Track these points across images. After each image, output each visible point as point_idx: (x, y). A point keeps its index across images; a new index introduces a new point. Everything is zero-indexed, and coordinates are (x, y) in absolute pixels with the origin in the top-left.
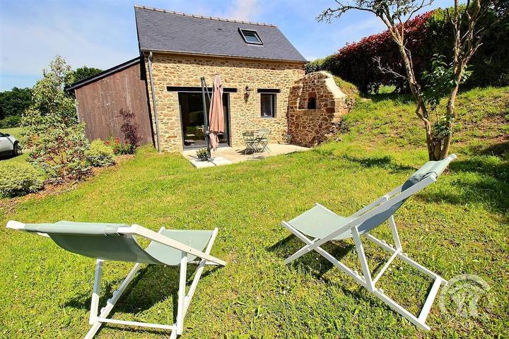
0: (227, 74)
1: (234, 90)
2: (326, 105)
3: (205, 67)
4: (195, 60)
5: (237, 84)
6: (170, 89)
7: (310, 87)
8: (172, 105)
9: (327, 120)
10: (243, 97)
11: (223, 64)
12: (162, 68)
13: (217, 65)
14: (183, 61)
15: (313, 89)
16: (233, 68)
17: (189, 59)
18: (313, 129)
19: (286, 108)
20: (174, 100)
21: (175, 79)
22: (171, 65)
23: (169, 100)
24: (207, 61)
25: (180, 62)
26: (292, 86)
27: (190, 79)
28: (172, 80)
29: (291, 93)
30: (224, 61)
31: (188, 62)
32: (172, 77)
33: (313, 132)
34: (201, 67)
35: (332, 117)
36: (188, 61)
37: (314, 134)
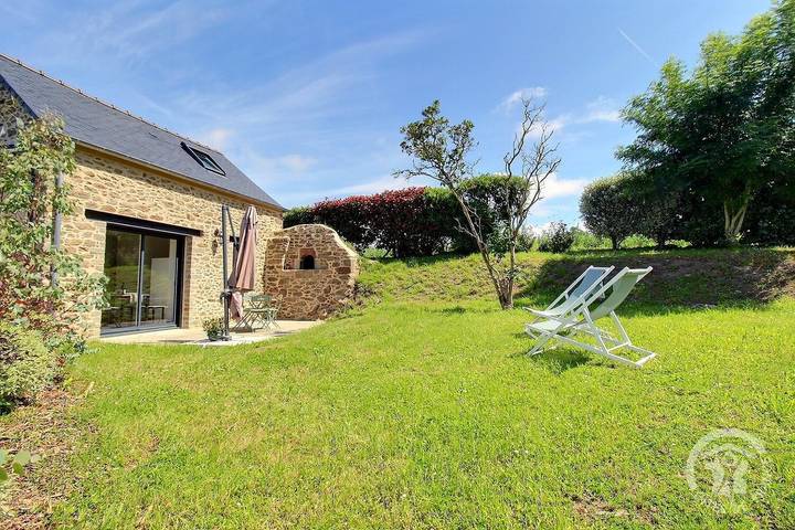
0: (191, 206)
1: (198, 233)
2: (335, 265)
3: (160, 189)
4: (144, 175)
5: (203, 224)
6: (91, 214)
7: (302, 241)
8: (92, 244)
9: (339, 283)
10: (210, 245)
11: (185, 191)
12: (83, 175)
13: (177, 190)
14: (125, 171)
15: (309, 245)
16: (201, 200)
17: (136, 171)
18: (313, 295)
19: (262, 267)
20: (97, 237)
21: (105, 199)
22: (101, 173)
23: (87, 235)
24: (163, 181)
25: (120, 172)
26: (271, 239)
27: (133, 204)
28: (99, 199)
29: (270, 247)
30: (189, 187)
31: (132, 175)
32: (100, 195)
33: (316, 299)
34: (152, 187)
35: (347, 278)
36: (133, 173)
37: (316, 302)
